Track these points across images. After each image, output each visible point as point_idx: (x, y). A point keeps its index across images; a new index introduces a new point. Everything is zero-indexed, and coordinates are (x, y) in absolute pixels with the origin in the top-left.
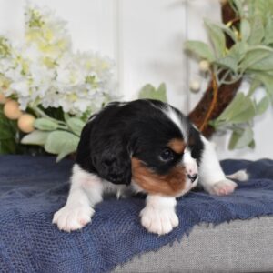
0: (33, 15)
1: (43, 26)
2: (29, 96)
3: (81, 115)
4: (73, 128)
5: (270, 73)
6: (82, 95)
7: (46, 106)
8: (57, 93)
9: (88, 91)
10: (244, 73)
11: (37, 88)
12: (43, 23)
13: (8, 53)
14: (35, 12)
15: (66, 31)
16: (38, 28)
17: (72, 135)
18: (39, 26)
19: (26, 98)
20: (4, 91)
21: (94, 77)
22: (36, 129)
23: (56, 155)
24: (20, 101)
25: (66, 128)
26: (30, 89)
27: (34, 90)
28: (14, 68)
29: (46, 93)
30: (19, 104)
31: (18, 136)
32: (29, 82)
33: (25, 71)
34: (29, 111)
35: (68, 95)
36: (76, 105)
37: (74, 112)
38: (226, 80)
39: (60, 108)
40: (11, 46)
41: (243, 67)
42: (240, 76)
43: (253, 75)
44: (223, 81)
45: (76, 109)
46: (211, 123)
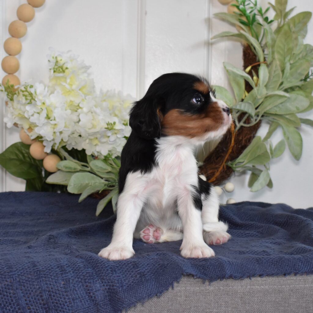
0: (57, 62)
1: (67, 71)
2: (53, 140)
3: (103, 158)
4: (95, 170)
5: (287, 117)
6: (104, 140)
7: (70, 149)
8: (80, 136)
9: (109, 137)
10: (263, 116)
11: (61, 133)
12: (67, 68)
13: (32, 99)
14: (59, 59)
15: (89, 75)
16: (61, 75)
17: (95, 176)
18: (64, 72)
19: (50, 141)
20: (30, 134)
21: (115, 123)
22: (59, 170)
23: (79, 195)
24: (44, 143)
25: (89, 169)
26: (54, 133)
27: (58, 134)
28: (38, 113)
29: (69, 136)
30: (45, 146)
31: (43, 173)
32: (53, 126)
33: (49, 116)
34: (54, 152)
35: (91, 140)
36: (98, 149)
37: (96, 154)
38: (245, 123)
39: (84, 150)
40: (36, 92)
41: (261, 111)
42: (259, 119)
43: (271, 118)
44: (242, 124)
45: (98, 152)
46: (229, 163)
